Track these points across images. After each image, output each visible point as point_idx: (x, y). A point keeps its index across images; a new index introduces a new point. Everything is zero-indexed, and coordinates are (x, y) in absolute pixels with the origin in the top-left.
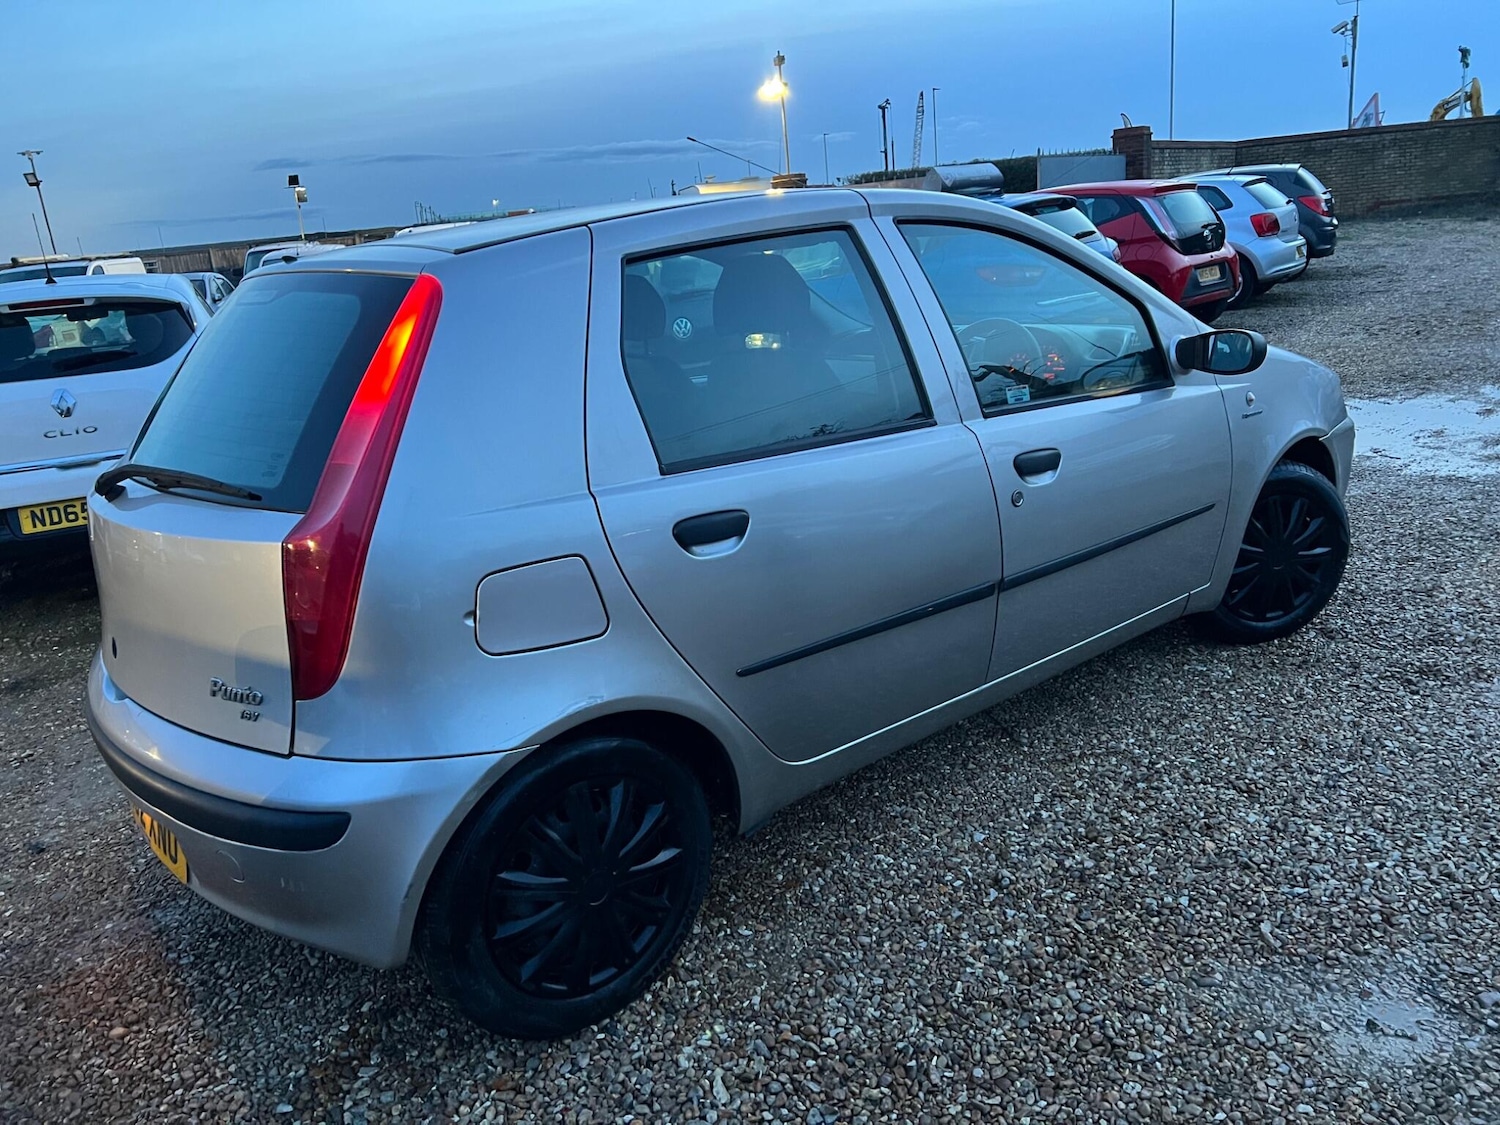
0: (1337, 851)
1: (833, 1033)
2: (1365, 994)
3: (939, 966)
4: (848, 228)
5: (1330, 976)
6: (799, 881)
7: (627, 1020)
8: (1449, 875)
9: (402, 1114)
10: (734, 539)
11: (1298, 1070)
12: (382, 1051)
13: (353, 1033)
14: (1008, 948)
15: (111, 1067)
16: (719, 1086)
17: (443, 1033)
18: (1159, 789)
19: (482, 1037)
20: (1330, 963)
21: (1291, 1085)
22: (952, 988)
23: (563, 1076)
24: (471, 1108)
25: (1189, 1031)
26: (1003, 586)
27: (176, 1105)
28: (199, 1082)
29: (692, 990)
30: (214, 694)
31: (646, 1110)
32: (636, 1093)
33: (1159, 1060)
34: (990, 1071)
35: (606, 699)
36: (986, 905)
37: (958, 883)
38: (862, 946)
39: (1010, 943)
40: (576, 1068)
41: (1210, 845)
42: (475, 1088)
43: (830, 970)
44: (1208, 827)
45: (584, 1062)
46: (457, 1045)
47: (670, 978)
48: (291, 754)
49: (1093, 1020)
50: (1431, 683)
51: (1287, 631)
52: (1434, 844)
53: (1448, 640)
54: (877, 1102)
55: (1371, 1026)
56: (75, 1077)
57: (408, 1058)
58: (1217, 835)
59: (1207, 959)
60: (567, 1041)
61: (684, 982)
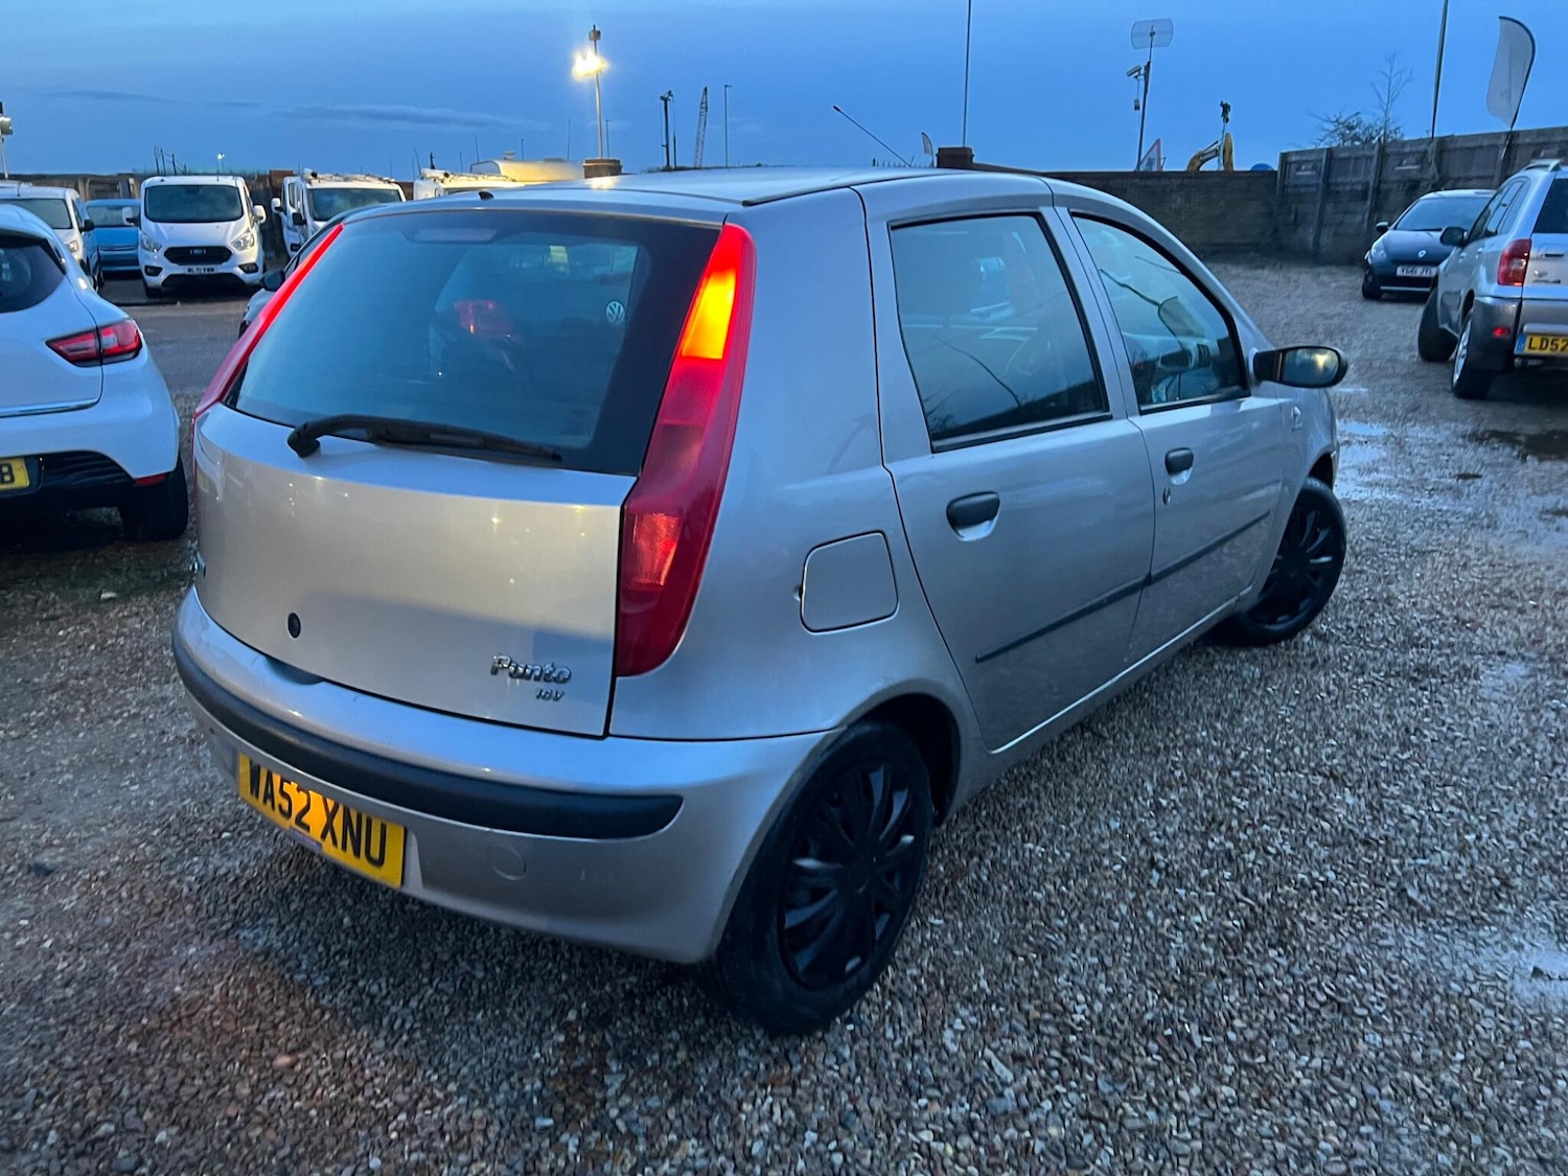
0: (1436, 828)
1: (1078, 1009)
2: (1519, 947)
3: (1143, 943)
4: (1038, 216)
5: (1482, 933)
6: (964, 872)
7: (867, 1012)
8: (1534, 843)
9: (679, 1116)
10: (987, 523)
11: (1501, 1012)
12: (618, 1058)
13: (572, 1043)
14: (1198, 924)
15: (299, 1098)
16: (999, 1067)
17: (675, 1035)
18: (1252, 776)
19: (719, 1037)
20: (1477, 922)
21: (1504, 1026)
22: (1167, 963)
23: (831, 1068)
24: (754, 1105)
25: (1395, 987)
26: (1149, 581)
27: (410, 1130)
28: (421, 1105)
29: (915, 979)
30: (495, 671)
31: (937, 1093)
32: (921, 1079)
33: (1384, 1012)
34: (1242, 1033)
35: (896, 681)
36: (1155, 885)
37: (1118, 867)
38: (1060, 929)
39: (1198, 919)
40: (840, 1060)
41: (1326, 825)
42: (747, 1087)
43: (1044, 952)
44: (1317, 809)
45: (847, 1053)
46: (699, 1047)
47: (890, 969)
48: (606, 734)
49: (1309, 982)
50: (1433, 681)
51: (1290, 634)
52: (1511, 820)
53: (1428, 643)
54: (1155, 1069)
55: (1537, 972)
56: (258, 1114)
57: (649, 1063)
58: (1327, 816)
59: (1376, 925)
60: (820, 1034)
61: (904, 971)
